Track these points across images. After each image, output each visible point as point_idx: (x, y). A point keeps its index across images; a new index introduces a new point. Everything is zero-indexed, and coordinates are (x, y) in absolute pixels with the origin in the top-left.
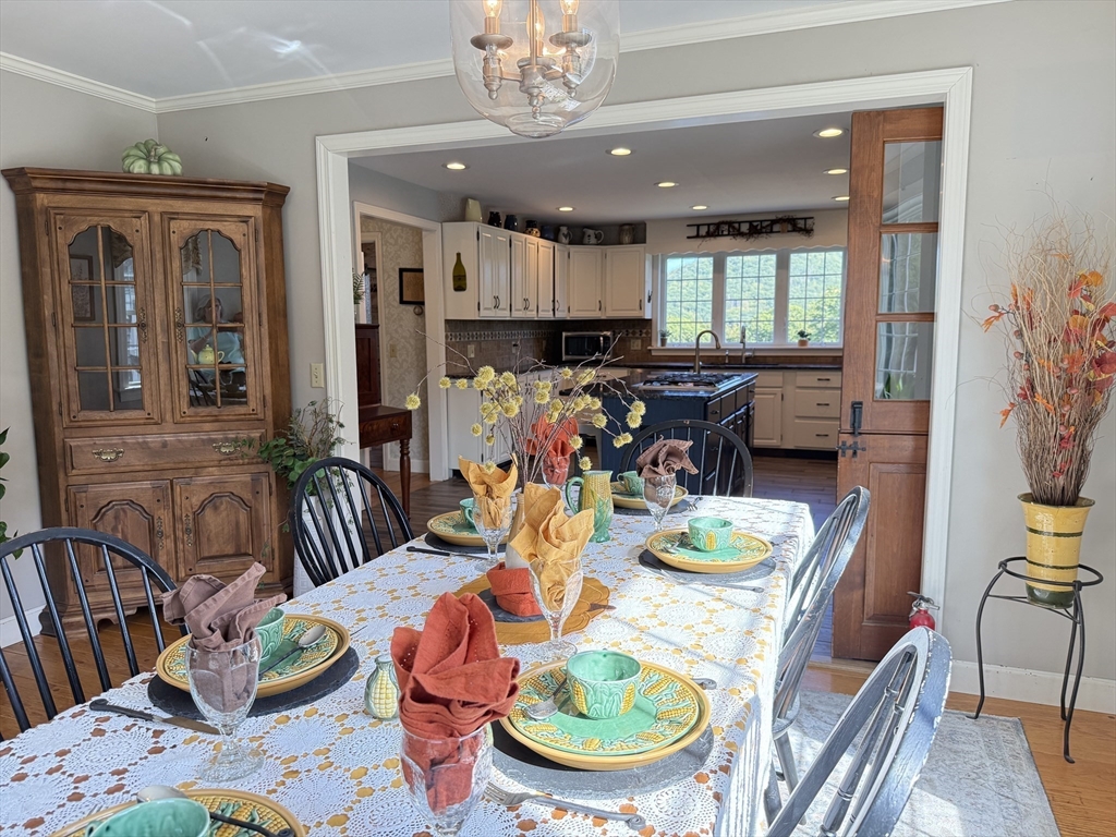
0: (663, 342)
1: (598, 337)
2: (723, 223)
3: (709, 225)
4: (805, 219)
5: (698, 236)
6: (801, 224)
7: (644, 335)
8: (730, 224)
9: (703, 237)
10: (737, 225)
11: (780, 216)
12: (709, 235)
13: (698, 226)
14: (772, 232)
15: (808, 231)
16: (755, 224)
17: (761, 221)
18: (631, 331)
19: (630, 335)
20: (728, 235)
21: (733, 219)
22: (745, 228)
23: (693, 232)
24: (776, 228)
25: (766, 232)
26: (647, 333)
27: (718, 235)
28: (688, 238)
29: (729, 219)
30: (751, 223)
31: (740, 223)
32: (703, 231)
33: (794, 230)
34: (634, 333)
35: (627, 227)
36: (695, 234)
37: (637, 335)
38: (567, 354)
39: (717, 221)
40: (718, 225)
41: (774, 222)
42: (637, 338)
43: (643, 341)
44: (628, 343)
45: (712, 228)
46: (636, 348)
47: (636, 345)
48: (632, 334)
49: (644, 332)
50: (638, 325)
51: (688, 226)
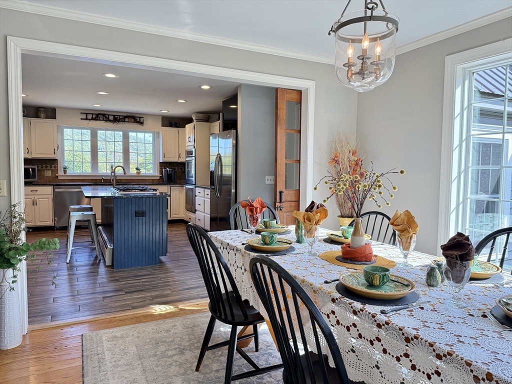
0: (65, 172)
1: (29, 169)
2: (100, 114)
3: (92, 114)
4: (140, 118)
5: (87, 119)
6: (138, 120)
7: (53, 168)
8: (104, 115)
9: (89, 119)
10: (107, 116)
11: (128, 115)
12: (92, 119)
13: (87, 114)
14: (124, 121)
15: (142, 123)
16: (116, 117)
17: (119, 116)
18: (44, 166)
20: (103, 120)
21: (105, 113)
22: (111, 118)
23: (84, 116)
24: (127, 120)
25: (122, 121)
26: (55, 167)
27: (98, 120)
28: (81, 119)
29: (103, 113)
30: (114, 116)
31: (108, 115)
32: (90, 117)
33: (135, 122)
34: (46, 167)
35: (42, 109)
36: (85, 118)
37: (49, 168)
39: (97, 113)
40: (97, 115)
41: (125, 117)
42: (49, 170)
43: (52, 171)
44: (42, 172)
45: (94, 116)
46: (48, 175)
47: (48, 173)
48: (45, 167)
49: (53, 166)
50: (50, 162)
51: (81, 113)
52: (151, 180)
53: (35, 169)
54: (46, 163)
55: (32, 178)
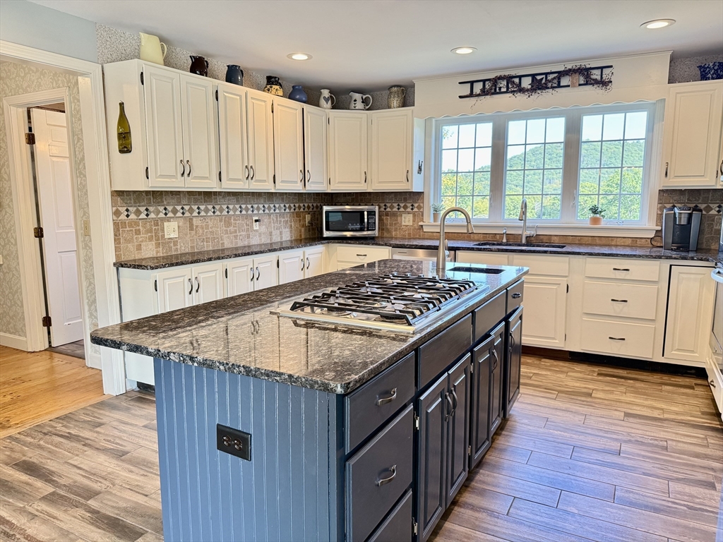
0: (435, 217)
1: (362, 212)
2: (500, 78)
3: (484, 81)
4: (602, 68)
5: (471, 95)
6: (596, 75)
7: (415, 210)
8: (509, 79)
9: (478, 95)
10: (517, 80)
11: (569, 67)
12: (484, 92)
13: (472, 83)
14: (559, 86)
15: (604, 83)
16: (539, 77)
17: (546, 74)
18: (402, 205)
19: (402, 209)
20: (507, 92)
21: (513, 73)
22: (526, 83)
23: (466, 90)
24: (564, 81)
25: (553, 88)
26: (419, 207)
27: (495, 93)
28: (461, 97)
29: (507, 73)
30: (533, 76)
31: (520, 77)
32: (478, 88)
33: (587, 83)
34: (405, 207)
36: (468, 92)
37: (409, 210)
38: (327, 230)
39: (492, 76)
40: (495, 81)
41: (561, 74)
42: (409, 213)
43: (414, 216)
44: (399, 218)
45: (488, 85)
46: (407, 224)
47: (407, 220)
48: (403, 207)
49: (416, 205)
50: (411, 198)
51: (460, 83)
52: (629, 242)
53: (375, 212)
54: (405, 200)
55: (368, 230)
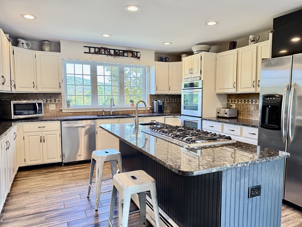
0: (68, 105)
2: (102, 48)
3: (95, 48)
4: (137, 52)
5: (90, 53)
6: (135, 54)
7: (57, 102)
8: (105, 49)
9: (92, 53)
10: (108, 50)
11: (127, 49)
12: (95, 53)
13: (90, 47)
14: (124, 56)
15: (139, 58)
16: (117, 51)
17: (119, 50)
18: (49, 100)
19: (49, 102)
20: (105, 54)
21: (107, 47)
22: (112, 52)
23: (87, 50)
24: (126, 54)
25: (121, 56)
26: (59, 101)
27: (100, 54)
28: (85, 53)
29: (105, 47)
30: (114, 50)
31: (110, 49)
32: (92, 50)
33: (132, 57)
34: (51, 101)
35: (46, 42)
37: (53, 102)
38: (15, 114)
39: (99, 46)
40: (100, 49)
41: (124, 51)
42: (53, 104)
43: (56, 105)
44: (47, 106)
45: (97, 50)
46: (52, 109)
47: (52, 107)
48: (49, 101)
49: (57, 100)
50: (55, 96)
51: (84, 46)
52: (143, 111)
53: (41, 103)
54: (51, 97)
55: (38, 113)
